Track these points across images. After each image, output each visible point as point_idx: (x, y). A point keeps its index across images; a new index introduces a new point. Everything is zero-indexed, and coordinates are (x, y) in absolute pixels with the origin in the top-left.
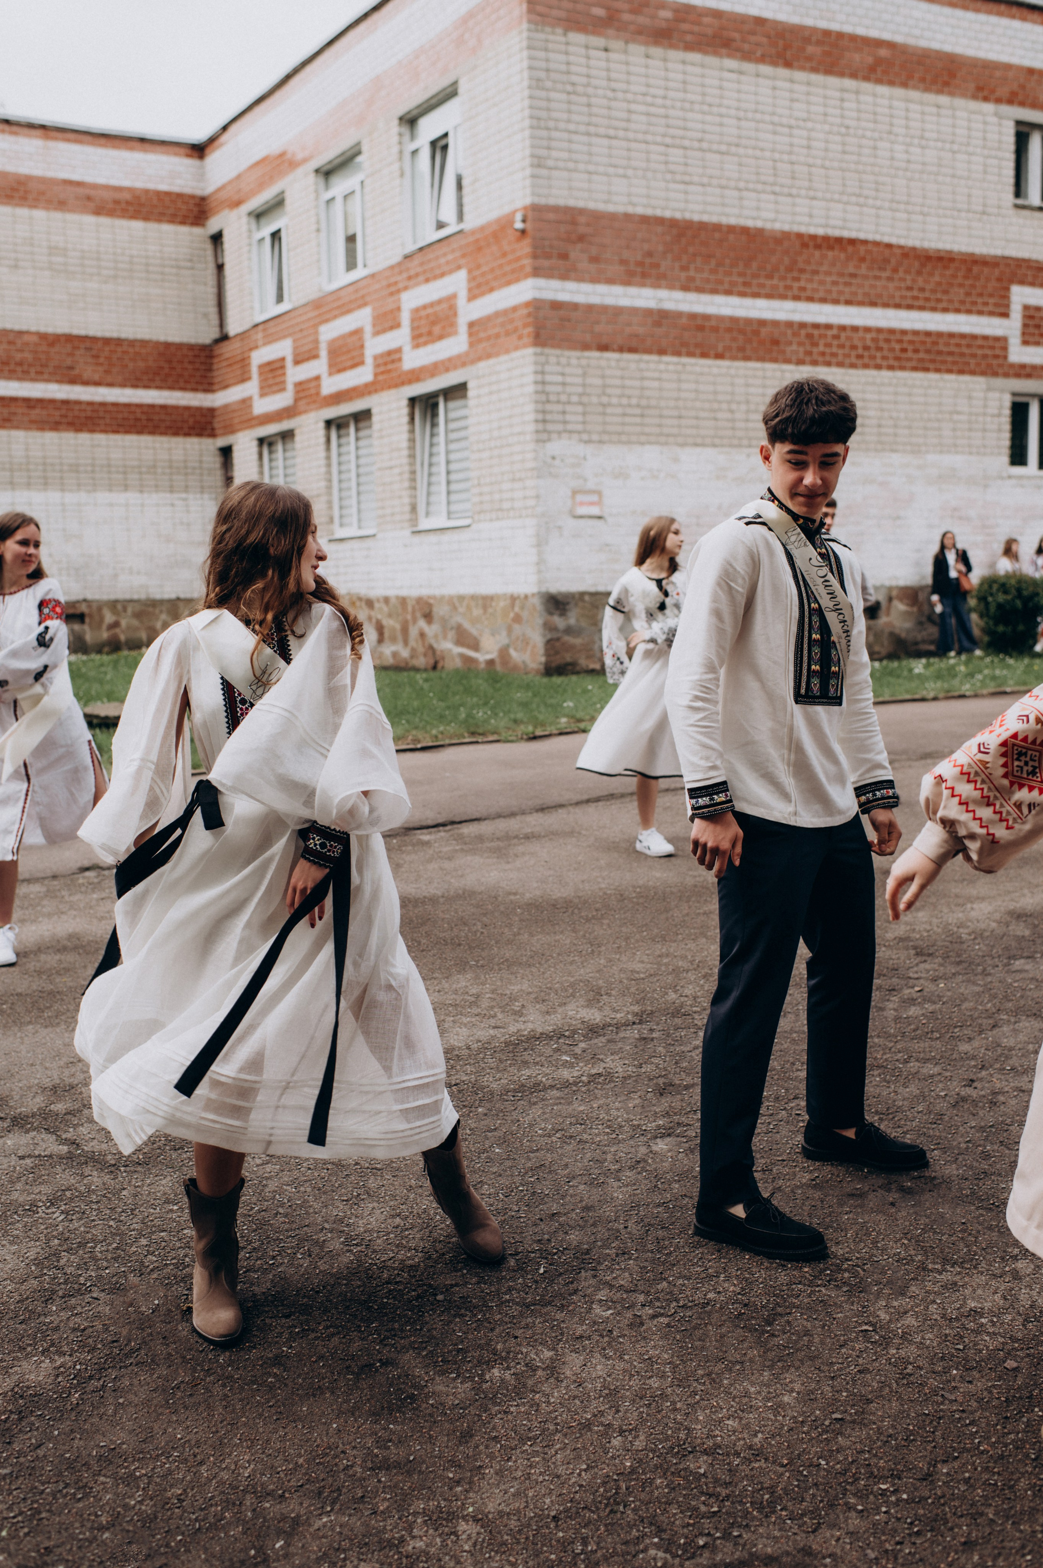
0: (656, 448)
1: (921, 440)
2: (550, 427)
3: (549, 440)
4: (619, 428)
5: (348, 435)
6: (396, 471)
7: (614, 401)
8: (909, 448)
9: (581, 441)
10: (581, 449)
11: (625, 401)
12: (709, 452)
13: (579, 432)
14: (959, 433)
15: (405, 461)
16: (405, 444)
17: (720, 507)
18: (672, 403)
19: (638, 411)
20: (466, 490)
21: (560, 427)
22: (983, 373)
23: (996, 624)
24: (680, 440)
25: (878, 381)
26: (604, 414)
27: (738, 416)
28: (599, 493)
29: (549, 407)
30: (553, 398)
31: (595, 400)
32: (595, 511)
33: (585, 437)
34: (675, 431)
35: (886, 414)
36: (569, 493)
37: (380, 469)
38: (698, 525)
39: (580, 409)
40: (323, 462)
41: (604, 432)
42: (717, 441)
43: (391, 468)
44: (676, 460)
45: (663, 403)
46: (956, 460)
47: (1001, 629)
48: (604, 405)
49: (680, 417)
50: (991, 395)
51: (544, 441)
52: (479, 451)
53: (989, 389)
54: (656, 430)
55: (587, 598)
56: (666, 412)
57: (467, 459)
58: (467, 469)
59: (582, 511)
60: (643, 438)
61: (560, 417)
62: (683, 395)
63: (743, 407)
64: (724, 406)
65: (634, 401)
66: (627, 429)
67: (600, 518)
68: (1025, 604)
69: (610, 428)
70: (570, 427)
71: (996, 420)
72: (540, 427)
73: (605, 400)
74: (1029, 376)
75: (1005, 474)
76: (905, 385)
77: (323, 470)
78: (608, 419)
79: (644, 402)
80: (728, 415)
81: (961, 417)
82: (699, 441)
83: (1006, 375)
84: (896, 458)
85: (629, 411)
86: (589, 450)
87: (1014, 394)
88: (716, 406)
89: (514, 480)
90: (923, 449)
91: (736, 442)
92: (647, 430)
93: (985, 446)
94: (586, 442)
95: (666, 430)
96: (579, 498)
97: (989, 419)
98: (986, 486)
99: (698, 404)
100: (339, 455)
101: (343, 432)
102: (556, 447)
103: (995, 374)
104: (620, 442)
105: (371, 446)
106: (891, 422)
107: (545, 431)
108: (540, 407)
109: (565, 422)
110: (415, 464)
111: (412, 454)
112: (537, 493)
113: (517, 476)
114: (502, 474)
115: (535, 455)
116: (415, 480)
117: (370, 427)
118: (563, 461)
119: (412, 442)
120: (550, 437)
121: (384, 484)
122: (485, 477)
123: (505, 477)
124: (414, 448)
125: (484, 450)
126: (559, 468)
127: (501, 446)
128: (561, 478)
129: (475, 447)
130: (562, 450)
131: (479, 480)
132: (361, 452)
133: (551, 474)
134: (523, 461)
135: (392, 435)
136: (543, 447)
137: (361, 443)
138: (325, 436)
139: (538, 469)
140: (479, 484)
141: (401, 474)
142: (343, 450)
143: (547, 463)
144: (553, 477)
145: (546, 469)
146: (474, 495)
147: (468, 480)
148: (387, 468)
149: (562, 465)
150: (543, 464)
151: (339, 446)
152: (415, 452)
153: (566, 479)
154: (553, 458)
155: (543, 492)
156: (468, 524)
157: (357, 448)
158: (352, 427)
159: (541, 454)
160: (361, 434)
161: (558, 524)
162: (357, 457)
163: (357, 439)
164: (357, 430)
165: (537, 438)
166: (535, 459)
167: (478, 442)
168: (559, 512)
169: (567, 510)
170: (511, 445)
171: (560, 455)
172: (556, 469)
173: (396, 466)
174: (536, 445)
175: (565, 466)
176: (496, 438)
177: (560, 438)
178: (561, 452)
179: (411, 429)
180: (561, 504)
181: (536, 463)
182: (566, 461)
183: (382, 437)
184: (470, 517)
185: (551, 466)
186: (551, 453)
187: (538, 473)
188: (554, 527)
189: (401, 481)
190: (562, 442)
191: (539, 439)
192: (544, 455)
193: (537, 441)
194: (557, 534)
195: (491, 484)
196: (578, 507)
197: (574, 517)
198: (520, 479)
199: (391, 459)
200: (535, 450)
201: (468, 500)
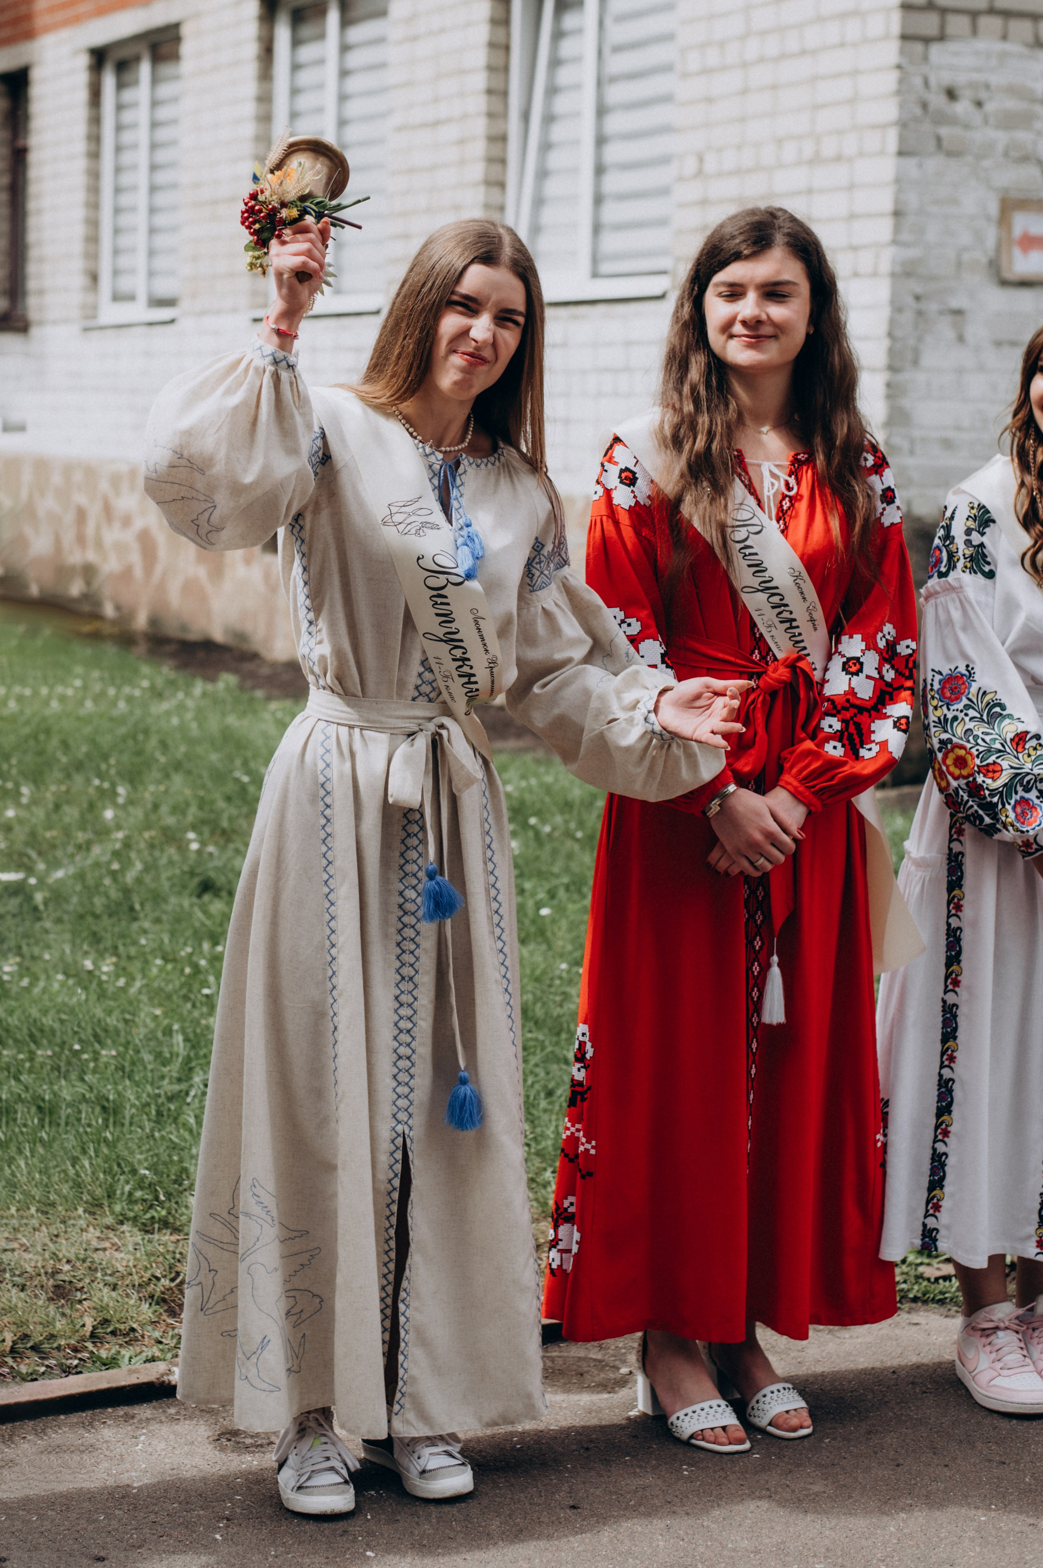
3: (942, 37)
5: (321, 36)
6: (450, 133)
15: (478, 103)
16: (479, 57)
20: (664, 192)
36: (994, 209)
37: (399, 129)
40: (249, 109)
43: (436, 124)
51: (927, 40)
52: (706, 71)
57: (667, 99)
58: (666, 129)
59: (1021, 265)
89: (816, 160)
96: (1022, 222)
100: (295, 91)
101: (306, 31)
102: (962, 59)
105: (380, 66)
110: (505, 115)
111: (498, 84)
112: (897, 201)
113: (829, 148)
114: (780, 142)
115: (901, 81)
116: (503, 161)
117: (382, 13)
118: (979, 104)
119: (501, 53)
120: (943, 27)
121: (411, 171)
122: (719, 150)
123: (789, 152)
124: (506, 69)
125: (724, 68)
126: (967, 127)
127: (783, 56)
128: (969, 159)
129: (694, 62)
130: (978, 70)
131: (701, 160)
132: (353, 84)
133: (945, 144)
134: (853, 101)
135: (442, 30)
136: (926, 58)
137: (354, 59)
138: (260, 39)
139: (903, 125)
140: (700, 173)
141: (461, 142)
142: (305, 78)
143: (931, 108)
144: (950, 154)
145: (927, 127)
146: (682, 206)
147: (664, 160)
148: (424, 125)
149: (976, 117)
150: (918, 111)
151: (296, 67)
152: (507, 81)
153: (986, 163)
154: (951, 94)
155: (912, 200)
156: (658, 292)
157: (344, 73)
158: (333, 17)
159: (918, 81)
160: (356, 34)
161: (955, 304)
162: (343, 98)
163: (345, 48)
164: (346, 23)
165: (904, 26)
166: (898, 92)
167: (703, 46)
168: (959, 264)
169: (984, 260)
170: (814, 52)
171: (973, 85)
172: (957, 131)
173: (449, 120)
174: (902, 52)
175: (986, 122)
176: (764, 33)
177: (975, 31)
178: (975, 77)
179: (500, 14)
180: (966, 238)
181: (902, 106)
182: (989, 107)
183: (415, 39)
184: (664, 272)
185: (942, 119)
186: (947, 78)
187: (902, 139)
188: (941, 313)
189: (462, 162)
190: (981, 44)
191: (911, 31)
192: (926, 83)
193: (905, 37)
194: (949, 334)
195: (738, 172)
196: (1017, 252)
197: (1004, 283)
198: (838, 158)
199: (436, 100)
200: (899, 67)
201: (662, 222)
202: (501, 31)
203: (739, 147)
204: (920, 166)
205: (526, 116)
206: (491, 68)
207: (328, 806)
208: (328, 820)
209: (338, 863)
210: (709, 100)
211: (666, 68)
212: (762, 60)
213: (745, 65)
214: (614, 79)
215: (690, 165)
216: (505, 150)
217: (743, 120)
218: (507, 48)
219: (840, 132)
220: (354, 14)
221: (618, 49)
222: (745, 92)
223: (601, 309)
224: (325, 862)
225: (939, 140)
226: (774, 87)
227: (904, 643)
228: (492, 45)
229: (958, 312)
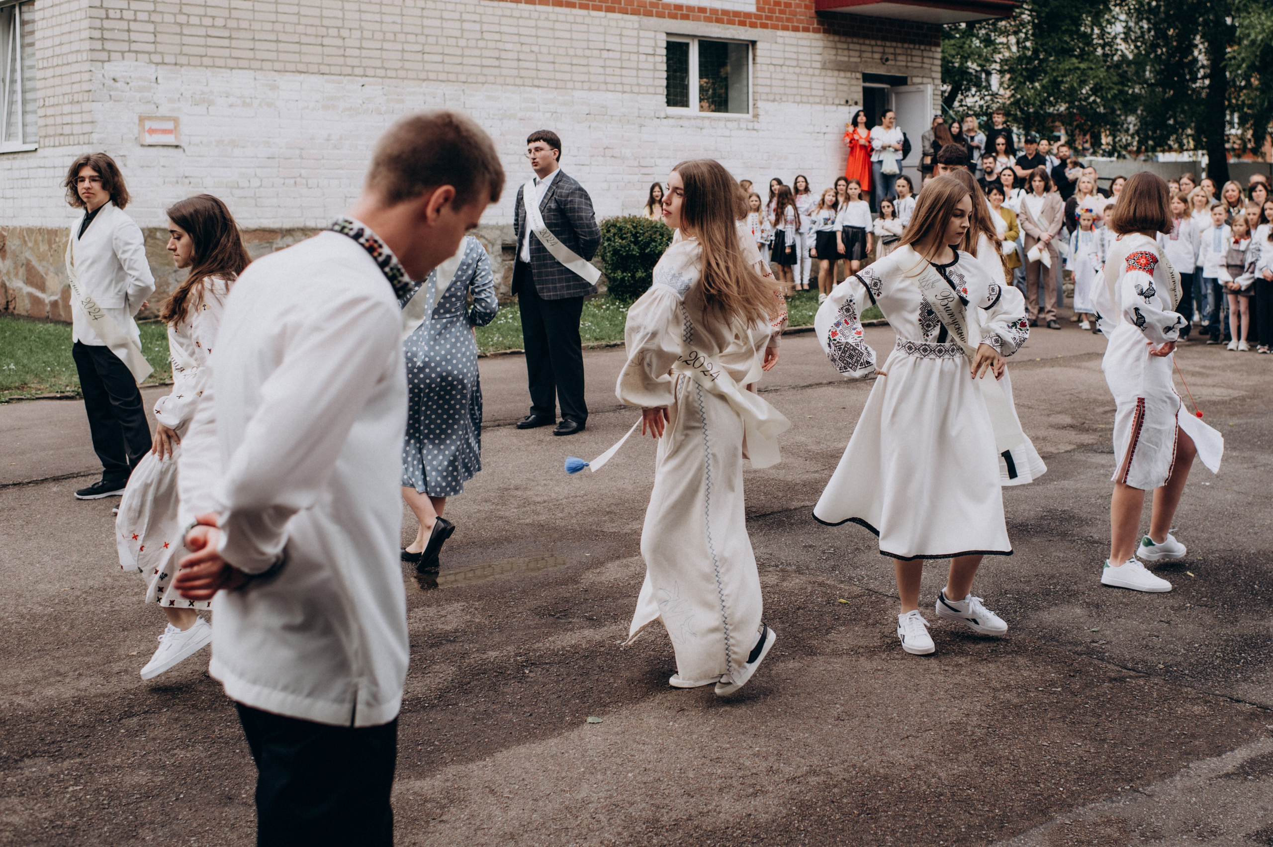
0: (249, 74)
1: (567, 76)
2: (109, 45)
3: (109, 61)
4: (202, 51)
7: (194, 20)
8: (553, 84)
9: (151, 62)
10: (151, 72)
11: (207, 21)
12: (314, 79)
13: (149, 53)
14: (609, 71)
17: (328, 140)
18: (268, 26)
19: (226, 33)
21: (125, 47)
22: (635, 12)
23: (614, 270)
24: (279, 66)
25: (516, 14)
26: (181, 34)
27: (348, 42)
28: (176, 120)
29: (107, 24)
30: (112, 14)
31: (169, 18)
32: (170, 139)
33: (157, 58)
34: (273, 56)
35: (526, 48)
36: (136, 120)
38: (301, 157)
39: (150, 27)
41: (181, 54)
42: (324, 69)
44: (274, 87)
45: (256, 26)
46: (608, 98)
47: (619, 274)
48: (181, 25)
49: (277, 41)
50: (642, 33)
51: (103, 62)
52: (44, 69)
53: (641, 28)
54: (250, 54)
55: (158, 235)
56: (258, 36)
57: (36, 77)
59: (149, 139)
60: (232, 63)
61: (125, 36)
62: (282, 18)
63: (357, 34)
64: (333, 32)
65: (219, 22)
66: (211, 52)
67: (177, 147)
68: (642, 249)
69: (186, 49)
70: (134, 47)
71: (650, 58)
72: (98, 45)
73: (182, 19)
74: (685, 17)
75: (663, 115)
76: (547, 19)
78: (186, 40)
79: (232, 24)
80: (339, 42)
81: (611, 54)
82: (301, 67)
83: (660, 15)
84: (538, 94)
85: (211, 32)
86: (162, 72)
87: (668, 34)
88: (323, 31)
89: (72, 103)
90: (570, 85)
91: (348, 70)
92: (236, 53)
93: (638, 85)
94: (157, 64)
95: (260, 55)
96: (148, 124)
97: (642, 58)
98: (641, 126)
99: (300, 29)
102: (116, 68)
103: (648, 14)
104: (201, 65)
106: (532, 57)
107: (103, 50)
108: (98, 23)
109: (130, 41)
112: (92, 118)
113: (76, 98)
114: (63, 95)
115: (92, 76)
118: (127, 83)
120: (109, 57)
122: (49, 97)
123: (66, 99)
125: (48, 68)
126: (123, 91)
127: (63, 65)
128: (124, 102)
129: (40, 65)
130: (125, 72)
131: (44, 101)
133: (113, 97)
134: (80, 82)
136: (102, 68)
140: (44, 105)
143: (107, 85)
144: (115, 101)
145: (105, 92)
146: (40, 117)
147: (35, 100)
149: (127, 88)
150: (101, 86)
153: (132, 104)
154: (115, 80)
155: (100, 117)
159: (100, 76)
161: (122, 153)
166: (91, 80)
167: (43, 59)
168: (122, 139)
169: (134, 138)
170: (70, 64)
171: (123, 77)
172: (119, 93)
174: (91, 66)
175: (131, 89)
176: (58, 56)
177: (123, 58)
178: (124, 74)
180: (126, 129)
181: (93, 85)
182: (131, 84)
184: (36, 142)
185: (110, 89)
186: (112, 75)
187: (93, 96)
190: (126, 63)
191: (95, 58)
192: (104, 77)
193: (92, 61)
195: (54, 105)
196: (147, 135)
197: (142, 146)
198: (78, 102)
200: (91, 71)
203: (54, 97)
204: (103, 105)
210: (45, 79)
212: (58, 65)
213: (53, 67)
215: (42, 102)
217: (54, 87)
219: (78, 93)
222: (54, 76)
223: (20, 155)
225: (110, 96)
226: (61, 75)
229: (124, 156)
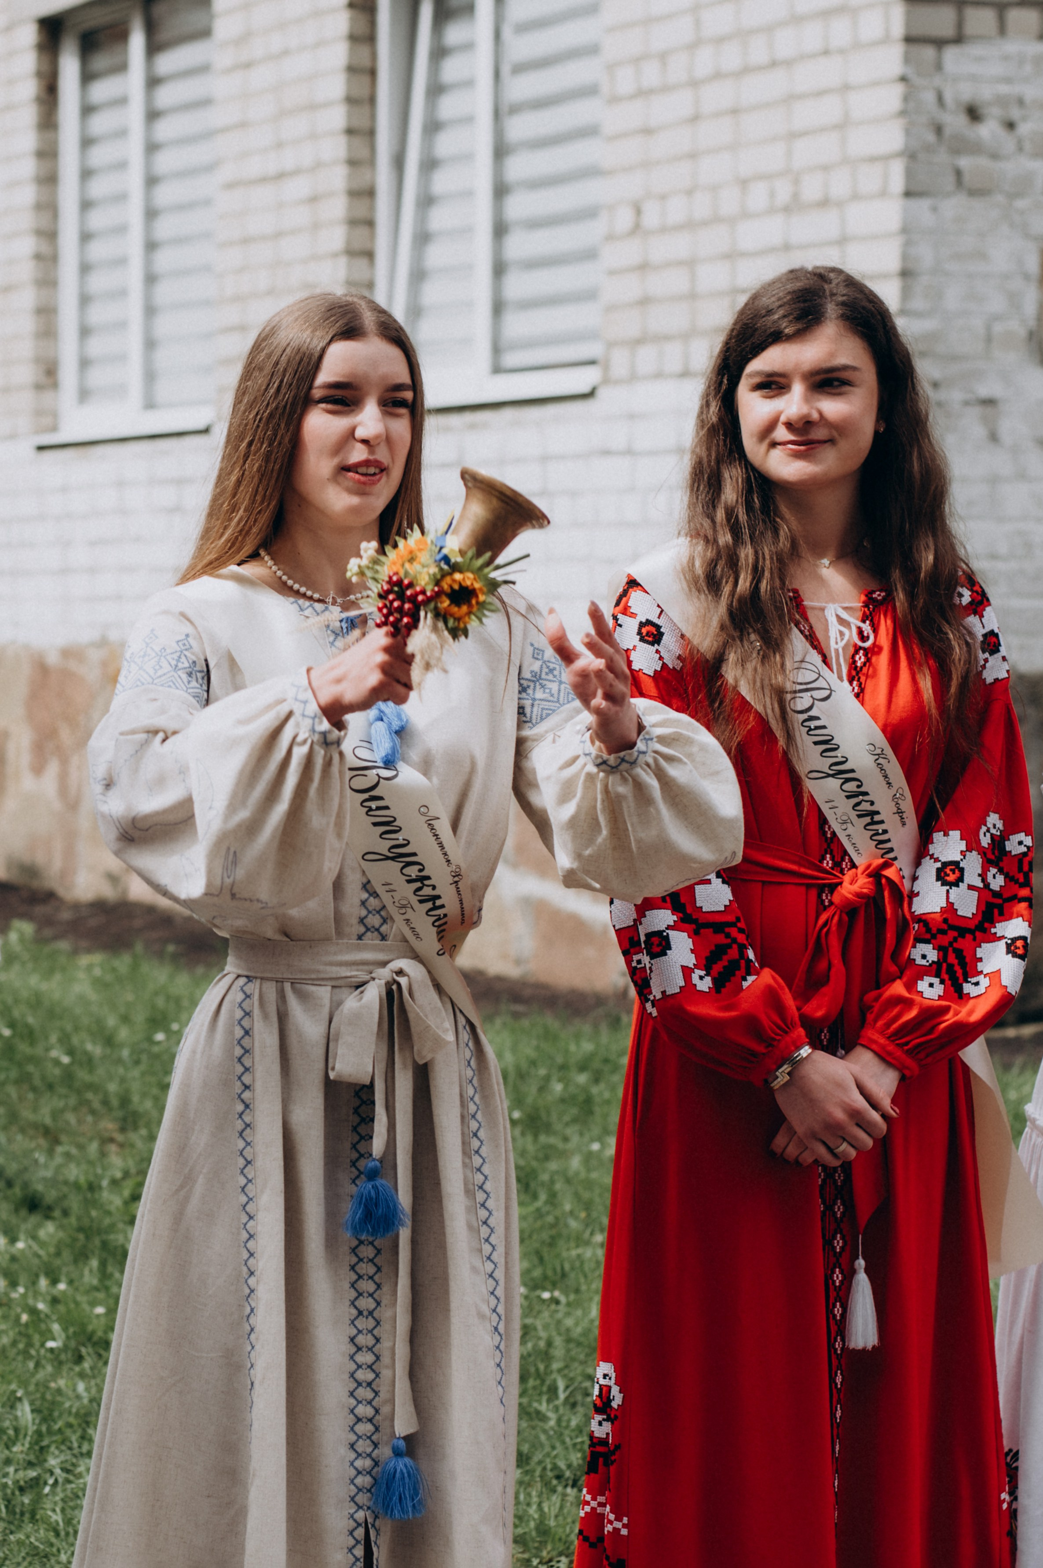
3: (959, 39)
5: (122, 68)
6: (299, 188)
15: (336, 148)
16: (335, 86)
20: (589, 255)
36: (1033, 265)
37: (230, 186)
40: (28, 167)
43: (281, 176)
51: (939, 43)
52: (642, 93)
57: (589, 132)
77: (28, 194)
89: (794, 206)
100: (87, 142)
101: (100, 61)
105: (203, 103)
110: (371, 162)
111: (362, 122)
112: (905, 257)
113: (811, 190)
114: (744, 183)
115: (906, 99)
116: (370, 223)
117: (205, 33)
118: (1011, 126)
119: (366, 79)
120: (960, 24)
121: (246, 241)
122: (663, 197)
123: (758, 197)
124: (372, 100)
125: (666, 89)
126: (995, 156)
127: (746, 70)
128: (1000, 198)
129: (625, 81)
130: (1008, 80)
131: (638, 211)
132: (164, 129)
133: (967, 178)
134: (842, 126)
135: (285, 52)
136: (939, 66)
137: (165, 96)
138: (39, 74)
139: (911, 156)
140: (637, 228)
141: (313, 200)
142: (99, 124)
143: (948, 132)
144: (974, 193)
145: (942, 157)
146: (612, 273)
147: (589, 213)
148: (263, 180)
149: (1008, 143)
150: (931, 137)
151: (87, 110)
152: (373, 117)
153: (1020, 204)
154: (973, 113)
155: (925, 254)
156: (585, 389)
157: (153, 115)
158: (137, 41)
159: (929, 97)
160: (167, 62)
161: (984, 391)
162: (152, 148)
163: (153, 82)
164: (153, 48)
165: (908, 23)
166: (903, 113)
167: (637, 61)
168: (989, 339)
169: (1022, 332)
170: (788, 63)
171: (1002, 101)
172: (983, 161)
173: (296, 172)
174: (907, 59)
175: (1020, 149)
176: (720, 40)
177: (1002, 29)
178: (1004, 89)
179: (362, 28)
180: (997, 304)
181: (908, 132)
182: (1024, 129)
183: (248, 65)
184: (592, 362)
185: (962, 146)
186: (967, 92)
187: (909, 174)
188: (967, 403)
189: (316, 226)
190: (1012, 46)
191: (917, 31)
192: (940, 100)
193: (910, 40)
194: (979, 431)
195: (690, 225)
198: (824, 203)
199: (280, 145)
200: (903, 79)
201: (589, 295)
202: (364, 51)
203: (690, 192)
204: (934, 209)
205: (399, 162)
206: (351, 100)
207: (247, 1087)
208: (247, 1106)
209: (259, 1163)
210: (647, 131)
211: (589, 91)
212: (718, 76)
213: (694, 84)
214: (515, 109)
215: (624, 219)
216: (372, 208)
217: (693, 156)
218: (372, 73)
219: (826, 168)
220: (163, 35)
221: (519, 69)
222: (695, 118)
223: (508, 414)
224: (241, 1162)
225: (958, 173)
226: (735, 112)
227: (1016, 838)
228: (351, 69)
229: (989, 402)
